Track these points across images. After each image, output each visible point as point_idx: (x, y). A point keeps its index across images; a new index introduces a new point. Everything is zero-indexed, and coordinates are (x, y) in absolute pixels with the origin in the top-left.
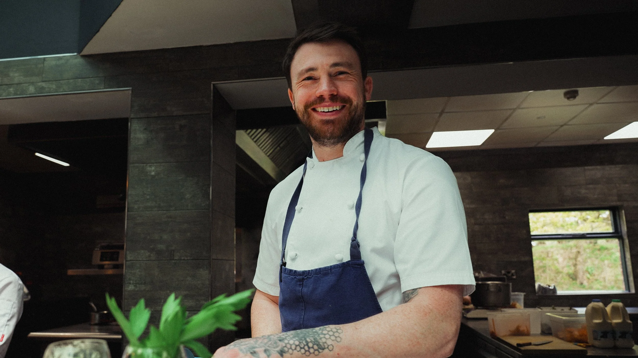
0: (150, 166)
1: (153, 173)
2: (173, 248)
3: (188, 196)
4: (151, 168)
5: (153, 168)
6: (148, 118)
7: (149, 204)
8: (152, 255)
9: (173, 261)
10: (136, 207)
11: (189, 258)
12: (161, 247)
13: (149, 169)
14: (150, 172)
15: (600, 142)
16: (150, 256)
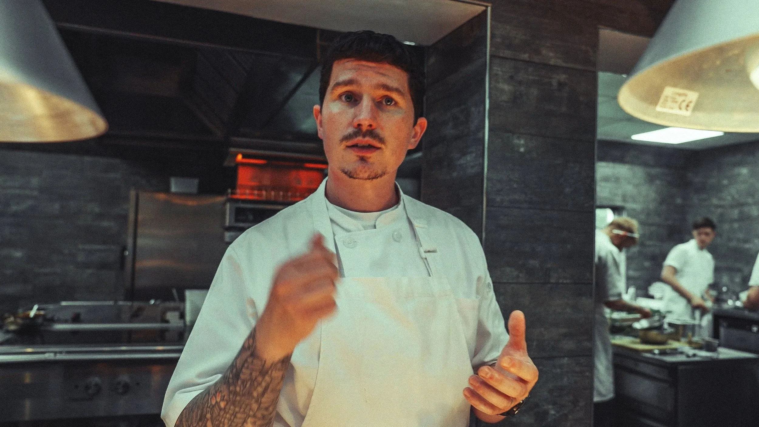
0: (518, 138)
1: (522, 150)
2: (549, 266)
3: (567, 190)
4: (520, 140)
5: (522, 142)
6: (515, 59)
7: (516, 197)
8: (521, 275)
9: (549, 285)
10: (498, 199)
11: (568, 281)
12: (534, 263)
13: (516, 141)
14: (519, 146)
15: (628, 141)
16: (518, 277)
